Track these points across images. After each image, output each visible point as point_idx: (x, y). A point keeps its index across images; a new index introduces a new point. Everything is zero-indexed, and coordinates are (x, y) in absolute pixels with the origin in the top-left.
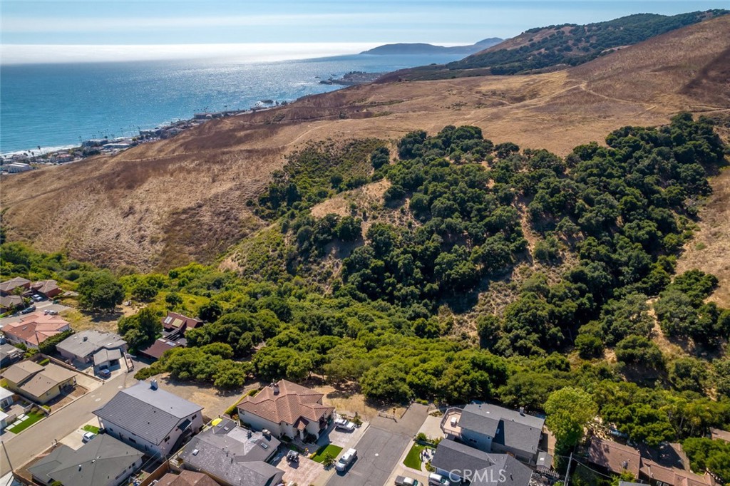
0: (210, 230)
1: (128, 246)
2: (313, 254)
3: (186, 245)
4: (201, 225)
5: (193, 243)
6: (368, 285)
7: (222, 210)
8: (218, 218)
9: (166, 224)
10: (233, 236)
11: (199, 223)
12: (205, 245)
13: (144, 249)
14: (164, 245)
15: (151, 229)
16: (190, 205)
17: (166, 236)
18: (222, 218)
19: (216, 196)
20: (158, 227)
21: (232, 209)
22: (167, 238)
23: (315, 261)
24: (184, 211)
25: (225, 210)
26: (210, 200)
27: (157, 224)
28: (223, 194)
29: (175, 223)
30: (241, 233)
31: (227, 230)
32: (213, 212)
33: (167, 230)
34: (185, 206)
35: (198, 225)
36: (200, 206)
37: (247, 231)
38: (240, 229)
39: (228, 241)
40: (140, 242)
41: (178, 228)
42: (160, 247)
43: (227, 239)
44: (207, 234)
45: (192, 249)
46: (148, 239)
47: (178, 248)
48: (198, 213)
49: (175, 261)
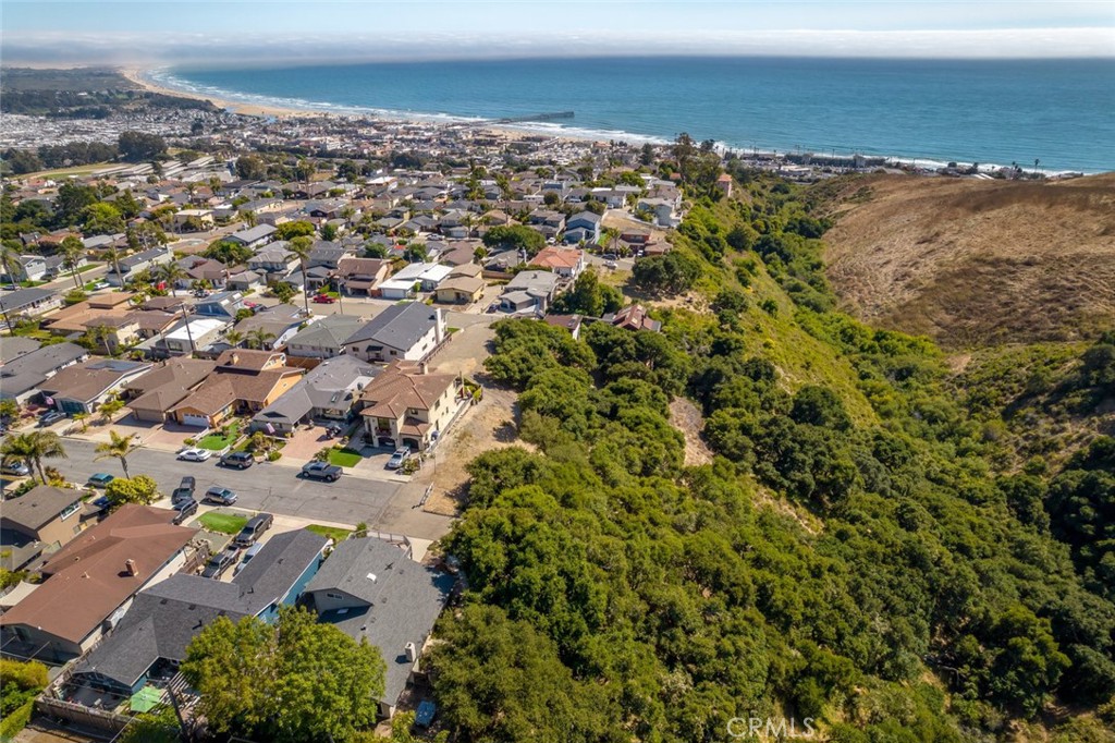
0: (1006, 304)
1: (881, 278)
2: (1067, 401)
3: (946, 309)
4: (999, 291)
5: (958, 311)
6: (1079, 505)
7: (1065, 283)
8: (1041, 293)
9: (951, 270)
10: (1036, 330)
11: (998, 288)
12: (972, 323)
13: (891, 291)
14: (918, 294)
15: (928, 268)
16: (1014, 257)
17: (934, 284)
18: (1047, 296)
19: (1077, 258)
20: (936, 268)
21: (1084, 288)
22: (932, 289)
23: (1058, 413)
24: (996, 263)
25: (1069, 285)
26: (1060, 259)
27: (941, 265)
28: (1096, 259)
29: (964, 273)
30: (1055, 332)
31: (1034, 317)
32: (1041, 281)
33: (942, 279)
34: (1005, 256)
35: (992, 289)
36: (1028, 264)
37: (1072, 334)
38: (1062, 325)
39: (1017, 334)
40: (897, 280)
41: (960, 281)
42: (908, 296)
43: (1020, 330)
44: (995, 309)
45: (948, 318)
46: (908, 280)
47: (930, 308)
48: (1014, 272)
49: (906, 323)
